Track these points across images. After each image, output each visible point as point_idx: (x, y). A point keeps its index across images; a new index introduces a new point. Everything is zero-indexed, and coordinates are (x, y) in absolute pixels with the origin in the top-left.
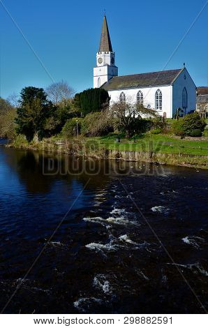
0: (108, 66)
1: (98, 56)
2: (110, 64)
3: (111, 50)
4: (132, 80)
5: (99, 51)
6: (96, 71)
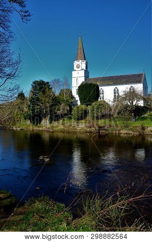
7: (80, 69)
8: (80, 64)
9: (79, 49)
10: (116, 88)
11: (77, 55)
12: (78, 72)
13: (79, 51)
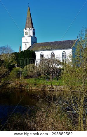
0: (31, 37)
1: (25, 31)
2: (32, 36)
3: (33, 27)
4: (47, 45)
5: (26, 28)
6: (24, 40)
7: (28, 35)
8: (28, 32)
9: (28, 18)
10: (53, 52)
11: (26, 24)
12: (26, 38)
13: (28, 20)
